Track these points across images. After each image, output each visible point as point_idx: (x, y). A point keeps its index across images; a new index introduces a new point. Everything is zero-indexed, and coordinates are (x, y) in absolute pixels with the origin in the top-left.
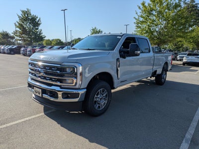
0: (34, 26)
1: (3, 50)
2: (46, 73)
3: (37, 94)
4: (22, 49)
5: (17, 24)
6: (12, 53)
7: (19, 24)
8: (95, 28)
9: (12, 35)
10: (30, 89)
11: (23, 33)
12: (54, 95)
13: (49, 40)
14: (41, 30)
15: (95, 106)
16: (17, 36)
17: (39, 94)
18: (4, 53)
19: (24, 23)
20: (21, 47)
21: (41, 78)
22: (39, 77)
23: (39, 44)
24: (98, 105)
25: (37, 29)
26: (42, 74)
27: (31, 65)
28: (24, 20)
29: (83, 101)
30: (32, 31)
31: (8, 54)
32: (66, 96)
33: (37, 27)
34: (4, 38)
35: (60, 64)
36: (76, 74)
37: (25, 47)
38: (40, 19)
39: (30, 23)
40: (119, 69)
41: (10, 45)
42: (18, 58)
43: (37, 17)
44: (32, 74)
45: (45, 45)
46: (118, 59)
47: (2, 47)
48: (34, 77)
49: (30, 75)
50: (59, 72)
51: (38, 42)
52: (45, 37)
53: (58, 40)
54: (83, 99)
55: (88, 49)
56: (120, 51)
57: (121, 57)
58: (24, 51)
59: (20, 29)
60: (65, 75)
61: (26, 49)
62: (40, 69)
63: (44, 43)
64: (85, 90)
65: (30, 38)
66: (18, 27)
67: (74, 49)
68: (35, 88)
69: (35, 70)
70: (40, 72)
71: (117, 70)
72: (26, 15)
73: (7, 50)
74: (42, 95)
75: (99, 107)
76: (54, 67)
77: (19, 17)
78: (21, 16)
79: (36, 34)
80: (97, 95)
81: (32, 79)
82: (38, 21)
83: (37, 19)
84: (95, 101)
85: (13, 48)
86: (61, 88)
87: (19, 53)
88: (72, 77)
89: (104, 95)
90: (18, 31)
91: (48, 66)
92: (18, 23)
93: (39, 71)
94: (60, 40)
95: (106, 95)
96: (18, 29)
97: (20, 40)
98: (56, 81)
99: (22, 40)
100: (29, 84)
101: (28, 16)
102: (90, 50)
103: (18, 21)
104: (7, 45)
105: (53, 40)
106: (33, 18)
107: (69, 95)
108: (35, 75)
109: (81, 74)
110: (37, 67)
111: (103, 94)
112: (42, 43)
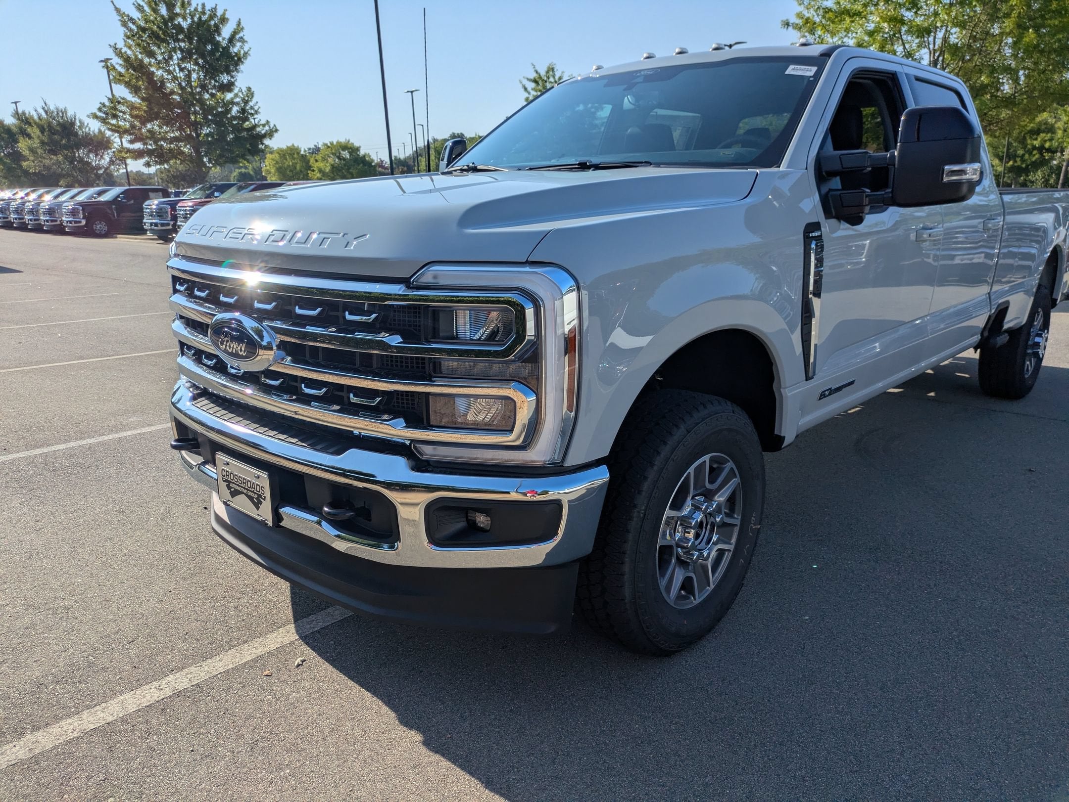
0: (212, 71)
1: (51, 211)
2: (297, 353)
3: (243, 504)
4: (153, 203)
5: (117, 61)
6: (100, 227)
7: (127, 60)
8: (551, 69)
9: (94, 127)
10: (194, 459)
11: (150, 116)
12: (366, 513)
13: (293, 151)
14: (250, 93)
15: (663, 583)
16: (120, 131)
17: (257, 505)
18: (59, 230)
19: (151, 54)
20: (145, 195)
21: (267, 390)
22: (250, 378)
23: (244, 177)
24: (679, 576)
25: (228, 87)
26: (265, 359)
27: (191, 295)
28: (154, 35)
29: (585, 562)
30: (201, 102)
31: (79, 232)
32: (461, 525)
33: (225, 78)
34: (52, 148)
35: (405, 282)
36: (534, 355)
37: (166, 194)
38: (239, 29)
39: (187, 55)
40: (816, 303)
41: (88, 184)
42: (134, 255)
43: (224, 20)
44: (199, 356)
45: (272, 179)
46: (816, 226)
47: (48, 198)
48: (216, 380)
49: (187, 362)
50: (395, 340)
51: (234, 161)
52: (271, 134)
53: (345, 147)
54: (586, 546)
55: (583, 167)
56: (822, 173)
57: (828, 214)
58: (160, 213)
59: (135, 90)
60: (450, 363)
61: (173, 205)
62: (249, 323)
63: (268, 166)
64: (601, 476)
65: (188, 139)
66: (119, 79)
67: (475, 170)
68: (220, 457)
69: (218, 330)
70: (253, 346)
71: (807, 313)
72: (163, 10)
73: (73, 212)
74: (277, 517)
75: (687, 585)
76: (355, 302)
77: (126, 20)
78: (136, 15)
79: (220, 118)
80: (677, 505)
81: (202, 393)
82: (231, 40)
83: (226, 32)
84: (667, 550)
85: (105, 198)
86: (420, 465)
87: (137, 229)
88: (504, 379)
89: (720, 498)
90: (124, 102)
91: (307, 298)
92: (119, 53)
93: (242, 336)
94: (354, 150)
95: (731, 500)
96: (122, 91)
97: (138, 154)
98: (374, 412)
99: (150, 153)
100: (181, 427)
101: (173, 16)
102: (597, 167)
103: (121, 44)
104: (70, 186)
105: (317, 150)
106: (200, 23)
107: (482, 520)
108: (220, 368)
109: (571, 344)
110: (228, 307)
111: (709, 495)
112: (258, 171)
